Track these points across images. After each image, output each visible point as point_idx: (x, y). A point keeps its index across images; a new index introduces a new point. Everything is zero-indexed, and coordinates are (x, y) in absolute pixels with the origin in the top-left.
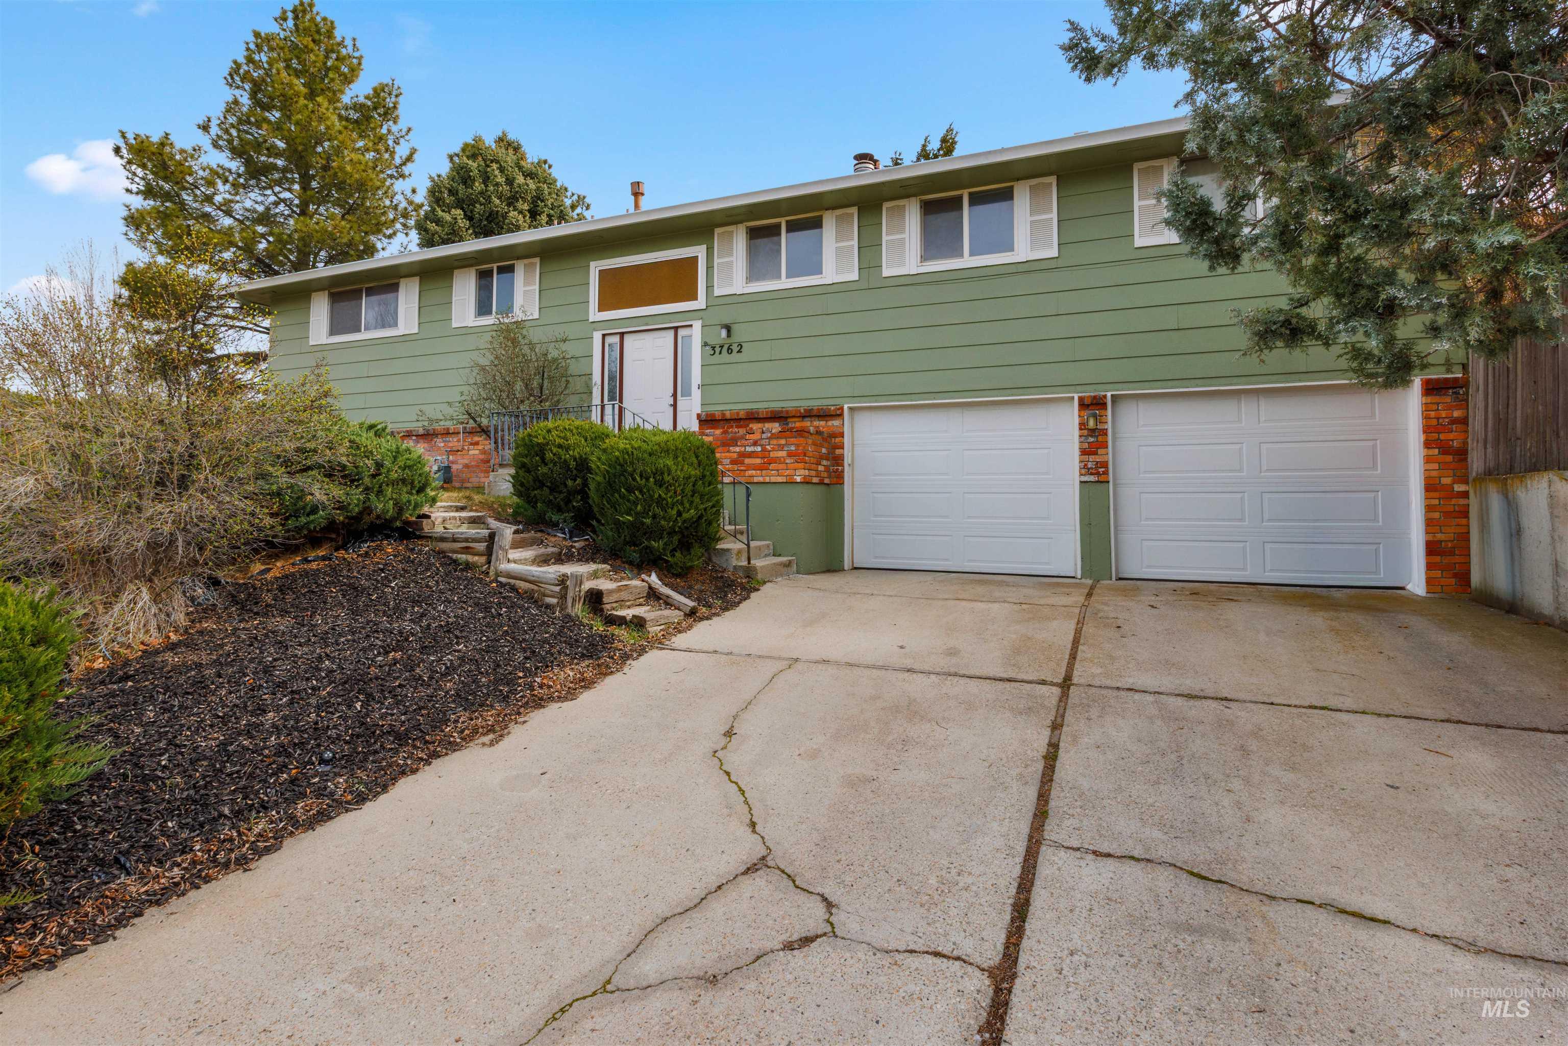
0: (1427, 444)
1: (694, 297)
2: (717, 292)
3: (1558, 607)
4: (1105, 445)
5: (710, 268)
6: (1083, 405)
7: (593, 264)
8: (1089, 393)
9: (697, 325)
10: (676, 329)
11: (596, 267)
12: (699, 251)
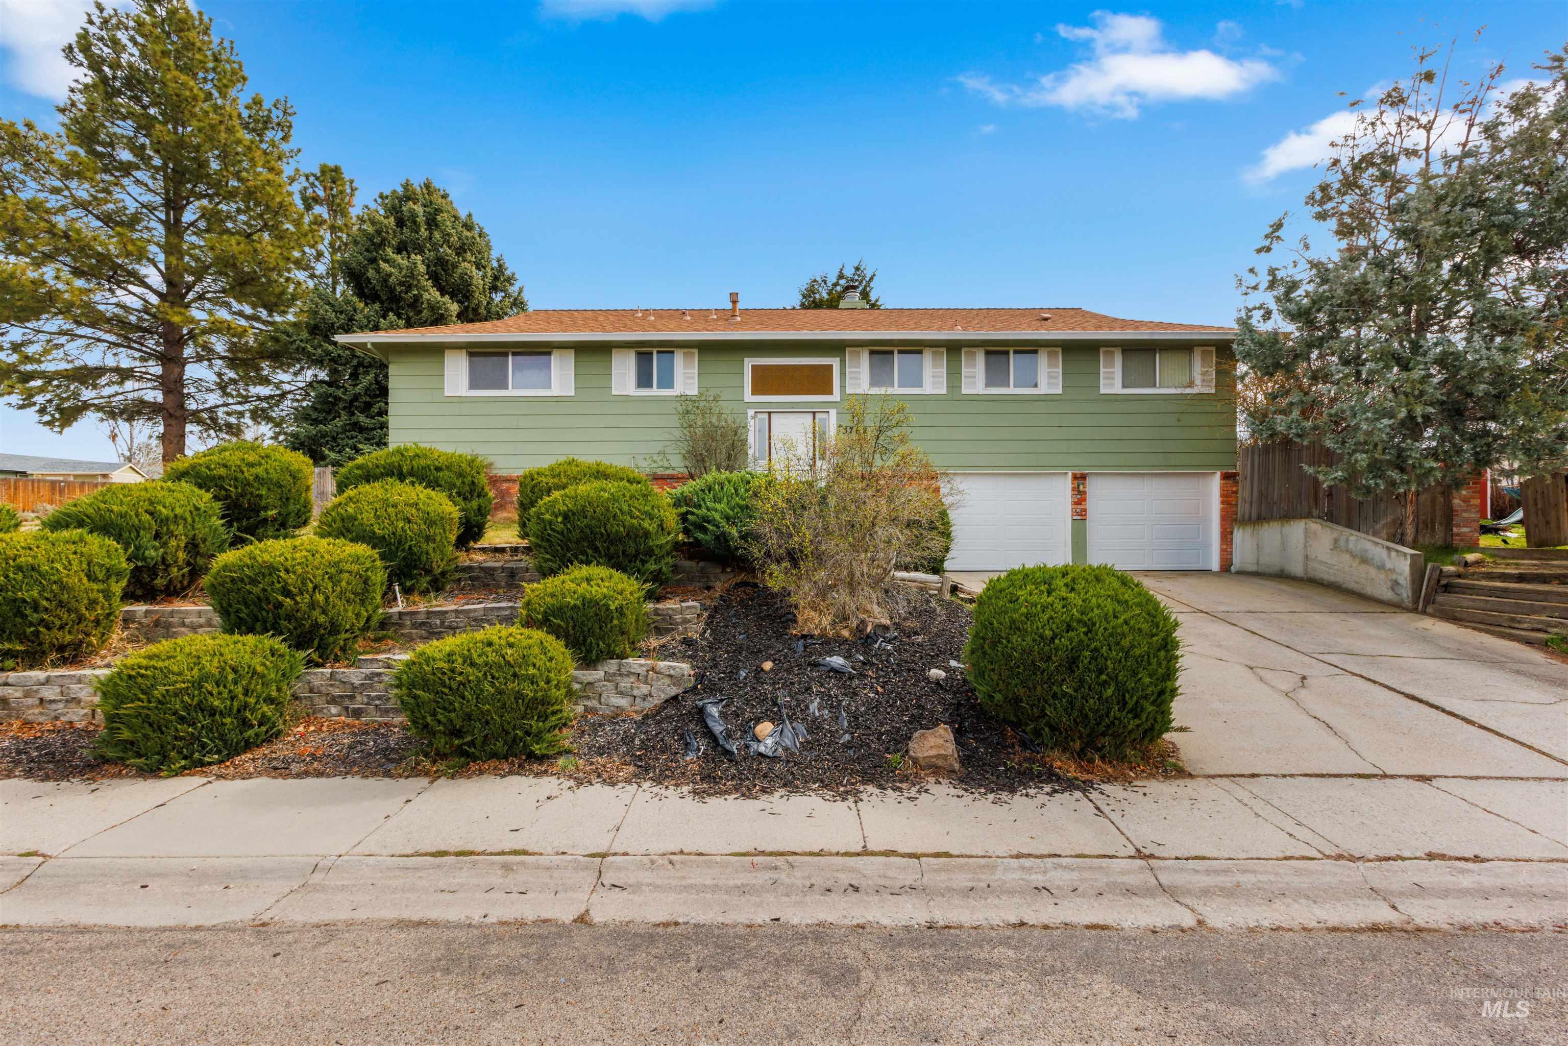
0: (1222, 502)
1: (830, 392)
2: (848, 391)
3: (1306, 570)
4: (1085, 500)
5: (843, 373)
6: (1075, 477)
7: (746, 360)
8: (1078, 471)
9: (833, 412)
10: (814, 413)
11: (749, 363)
12: (835, 362)
